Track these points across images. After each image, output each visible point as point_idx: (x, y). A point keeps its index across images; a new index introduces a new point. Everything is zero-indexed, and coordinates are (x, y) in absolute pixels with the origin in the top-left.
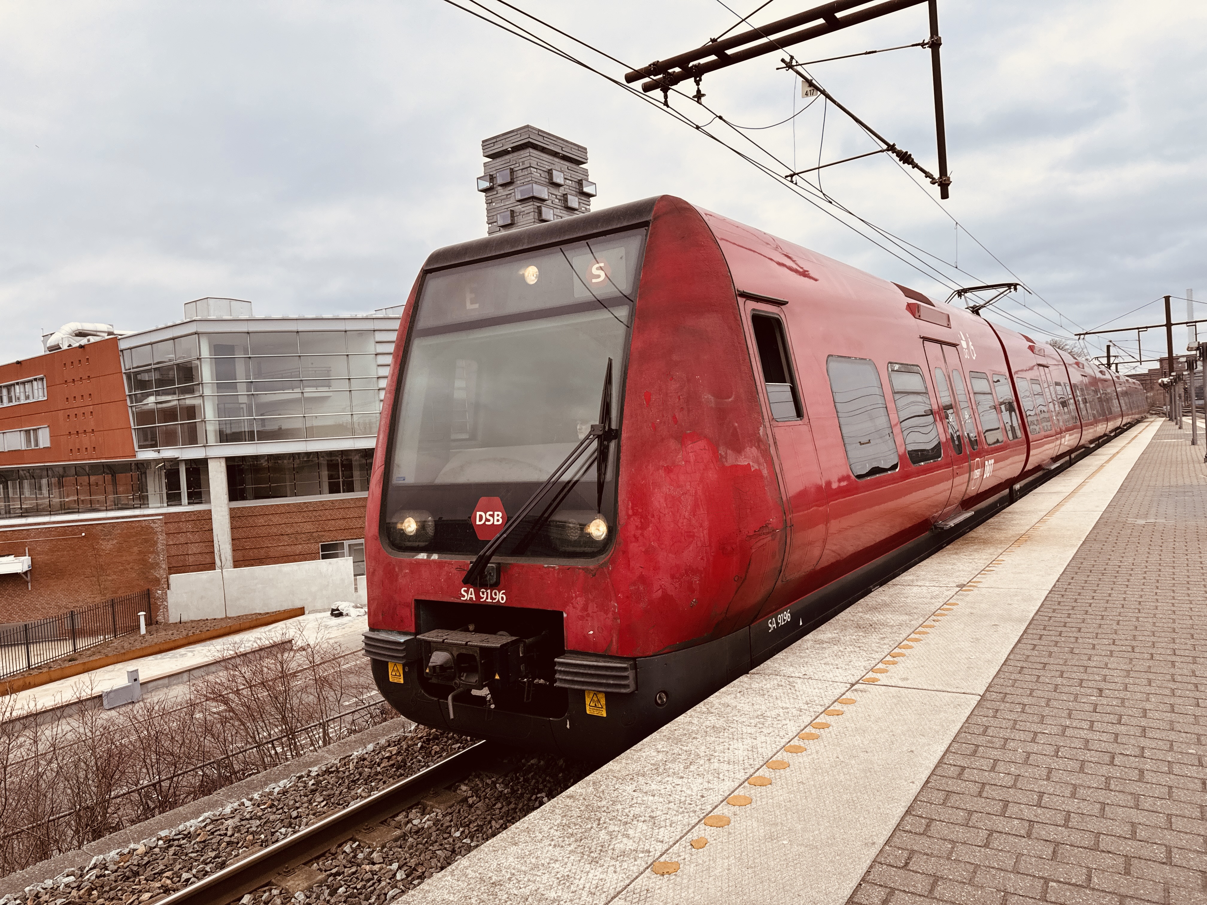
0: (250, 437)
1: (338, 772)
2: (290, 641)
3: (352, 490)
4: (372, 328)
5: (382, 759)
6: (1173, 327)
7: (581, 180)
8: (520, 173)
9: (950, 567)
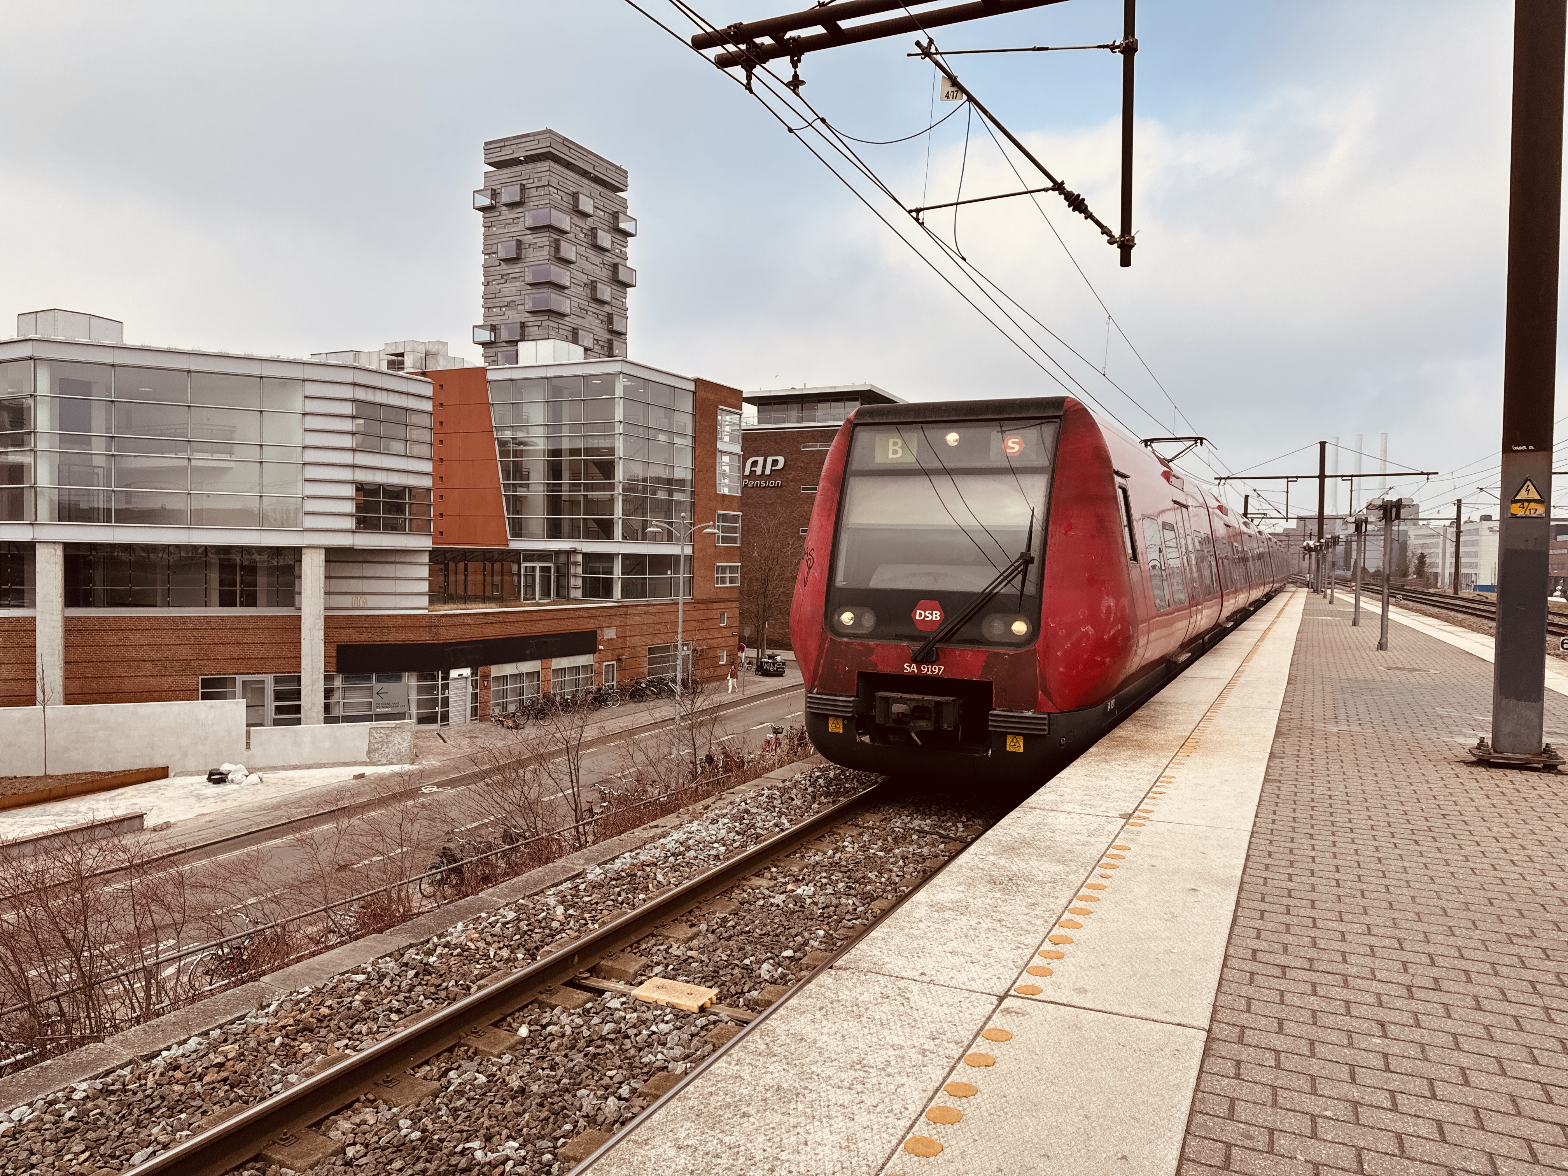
0: (105, 516)
1: (126, 1091)
2: (141, 816)
3: (254, 605)
4: (300, 375)
5: (207, 1068)
6: (1327, 480)
7: (617, 212)
8: (534, 192)
9: (1104, 783)
